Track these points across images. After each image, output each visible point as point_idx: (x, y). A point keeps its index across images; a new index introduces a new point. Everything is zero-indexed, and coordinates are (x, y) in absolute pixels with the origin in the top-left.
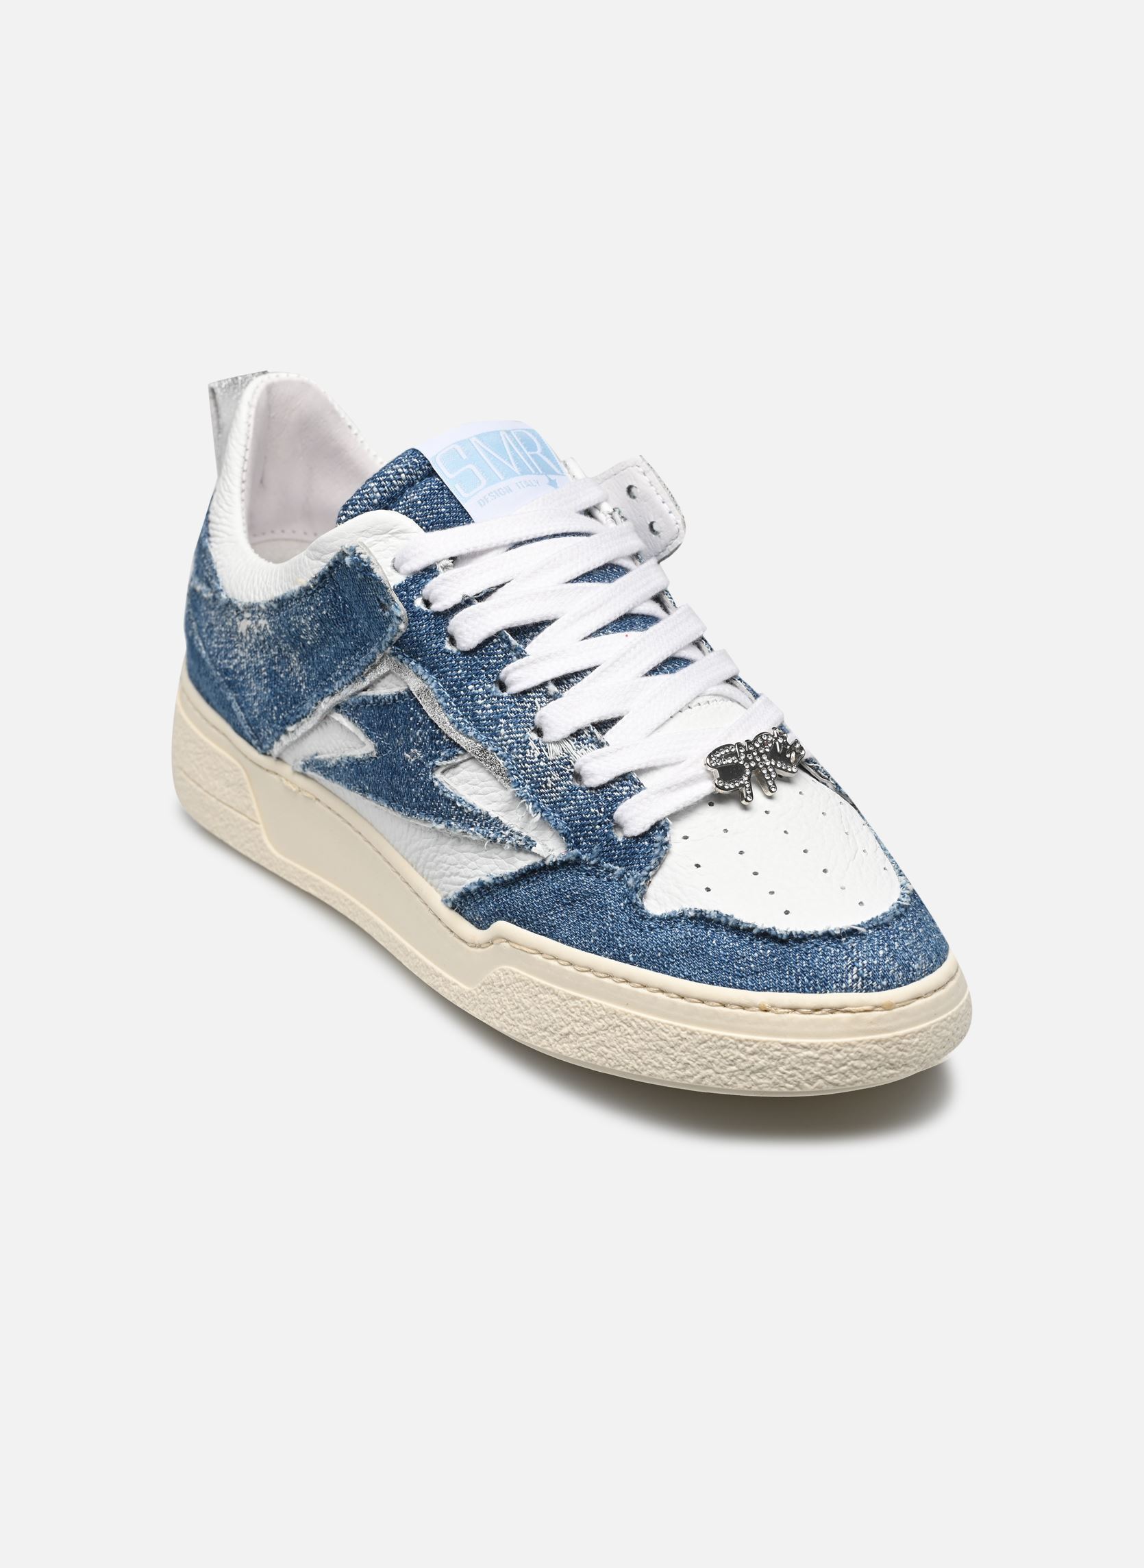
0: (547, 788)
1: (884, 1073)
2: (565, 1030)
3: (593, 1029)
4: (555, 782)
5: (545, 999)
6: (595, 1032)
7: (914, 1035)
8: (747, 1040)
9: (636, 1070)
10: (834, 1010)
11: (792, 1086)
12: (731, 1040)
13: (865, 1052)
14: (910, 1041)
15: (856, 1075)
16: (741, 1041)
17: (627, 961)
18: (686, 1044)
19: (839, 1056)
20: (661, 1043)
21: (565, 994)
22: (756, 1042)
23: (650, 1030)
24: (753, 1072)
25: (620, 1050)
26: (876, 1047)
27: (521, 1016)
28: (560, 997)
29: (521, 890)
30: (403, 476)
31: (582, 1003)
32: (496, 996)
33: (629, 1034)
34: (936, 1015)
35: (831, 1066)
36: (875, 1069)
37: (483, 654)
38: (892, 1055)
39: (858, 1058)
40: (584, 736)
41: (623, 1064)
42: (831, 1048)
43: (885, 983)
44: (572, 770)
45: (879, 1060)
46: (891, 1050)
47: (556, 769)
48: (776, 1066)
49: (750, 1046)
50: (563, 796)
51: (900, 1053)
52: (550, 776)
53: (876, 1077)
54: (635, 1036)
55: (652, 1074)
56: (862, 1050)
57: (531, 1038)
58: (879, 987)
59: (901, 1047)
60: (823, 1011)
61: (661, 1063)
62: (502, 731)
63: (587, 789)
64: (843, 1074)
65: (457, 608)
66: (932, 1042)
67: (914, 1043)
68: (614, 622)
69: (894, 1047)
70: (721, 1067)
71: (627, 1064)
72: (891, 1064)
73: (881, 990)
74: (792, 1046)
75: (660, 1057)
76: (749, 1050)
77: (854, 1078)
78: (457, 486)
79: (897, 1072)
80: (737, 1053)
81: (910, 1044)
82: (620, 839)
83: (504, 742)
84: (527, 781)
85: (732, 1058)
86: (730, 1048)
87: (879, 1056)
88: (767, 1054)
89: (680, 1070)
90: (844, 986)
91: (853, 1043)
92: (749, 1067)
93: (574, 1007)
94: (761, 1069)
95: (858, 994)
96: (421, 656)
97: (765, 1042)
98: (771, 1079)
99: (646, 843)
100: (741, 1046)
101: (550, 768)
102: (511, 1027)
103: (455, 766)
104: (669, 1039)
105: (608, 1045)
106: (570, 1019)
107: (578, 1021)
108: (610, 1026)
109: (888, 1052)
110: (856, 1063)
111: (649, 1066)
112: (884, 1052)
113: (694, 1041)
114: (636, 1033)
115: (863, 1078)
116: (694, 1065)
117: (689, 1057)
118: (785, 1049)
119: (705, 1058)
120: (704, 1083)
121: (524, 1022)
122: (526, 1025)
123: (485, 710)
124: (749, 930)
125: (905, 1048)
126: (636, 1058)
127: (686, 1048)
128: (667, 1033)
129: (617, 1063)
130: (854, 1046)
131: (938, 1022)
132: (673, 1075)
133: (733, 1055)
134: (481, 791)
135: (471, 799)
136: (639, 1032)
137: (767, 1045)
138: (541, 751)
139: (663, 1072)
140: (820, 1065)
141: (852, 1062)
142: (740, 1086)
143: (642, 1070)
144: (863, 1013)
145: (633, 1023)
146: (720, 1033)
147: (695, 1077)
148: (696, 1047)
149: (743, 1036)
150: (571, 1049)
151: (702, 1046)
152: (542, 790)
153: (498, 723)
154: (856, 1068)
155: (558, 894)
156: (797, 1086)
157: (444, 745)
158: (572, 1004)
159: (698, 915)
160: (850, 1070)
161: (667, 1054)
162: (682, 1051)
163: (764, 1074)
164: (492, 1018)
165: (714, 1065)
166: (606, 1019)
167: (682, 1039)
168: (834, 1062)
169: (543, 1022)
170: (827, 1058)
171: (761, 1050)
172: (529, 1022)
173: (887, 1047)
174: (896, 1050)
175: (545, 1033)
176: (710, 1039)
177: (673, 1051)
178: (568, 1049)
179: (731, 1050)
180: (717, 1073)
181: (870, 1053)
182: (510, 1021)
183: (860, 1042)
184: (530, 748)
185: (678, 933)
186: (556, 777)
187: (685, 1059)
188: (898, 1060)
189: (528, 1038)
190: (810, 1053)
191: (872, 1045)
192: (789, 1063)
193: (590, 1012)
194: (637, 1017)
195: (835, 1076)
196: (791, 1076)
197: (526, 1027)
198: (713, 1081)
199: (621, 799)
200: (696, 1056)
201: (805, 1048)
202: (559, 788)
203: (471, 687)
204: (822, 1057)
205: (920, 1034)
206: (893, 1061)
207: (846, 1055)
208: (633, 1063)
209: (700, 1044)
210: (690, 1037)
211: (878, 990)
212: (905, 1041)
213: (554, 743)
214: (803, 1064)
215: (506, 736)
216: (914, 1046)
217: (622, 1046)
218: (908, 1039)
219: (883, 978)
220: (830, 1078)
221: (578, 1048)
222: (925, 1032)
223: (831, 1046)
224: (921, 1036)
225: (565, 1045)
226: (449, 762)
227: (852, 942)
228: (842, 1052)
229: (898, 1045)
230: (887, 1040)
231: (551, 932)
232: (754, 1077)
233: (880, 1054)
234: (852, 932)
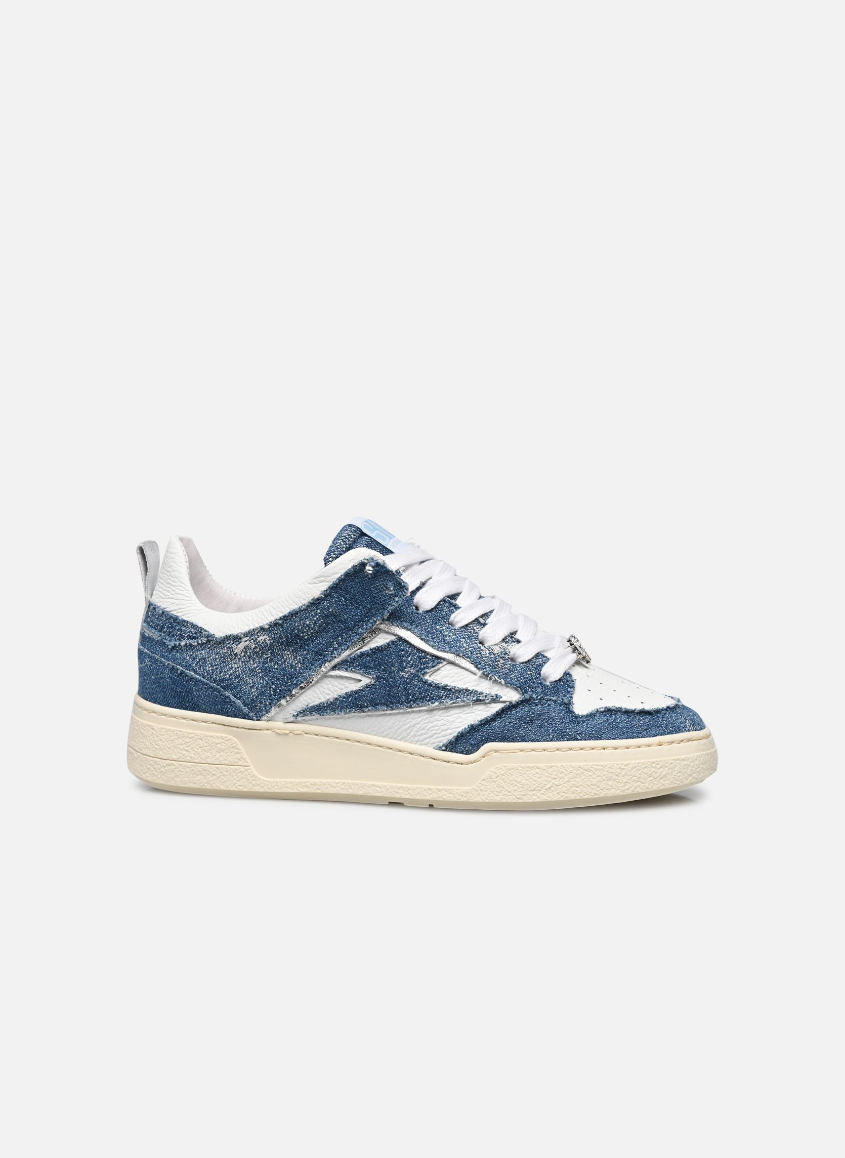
0: (499, 667)
2: (548, 786)
3: (566, 779)
4: (503, 663)
5: (532, 773)
6: (568, 781)
8: (656, 761)
9: (596, 794)
11: (678, 782)
12: (649, 763)
16: (654, 763)
17: (577, 740)
18: (625, 772)
19: (697, 763)
20: (611, 775)
21: (545, 766)
22: (661, 761)
23: (603, 770)
24: (661, 778)
25: (585, 786)
27: (516, 788)
28: (542, 769)
29: (498, 722)
30: (350, 536)
31: (557, 767)
32: (494, 784)
33: (590, 776)
36: (708, 770)
37: (437, 611)
40: (507, 640)
41: (588, 793)
43: (700, 727)
44: (509, 656)
45: (709, 764)
47: (501, 657)
48: (671, 773)
49: (658, 764)
50: (509, 670)
52: (499, 661)
54: (593, 776)
55: (607, 793)
57: (524, 798)
60: (685, 741)
61: (611, 786)
62: (465, 645)
63: (521, 663)
65: (418, 589)
70: (645, 779)
71: (591, 793)
74: (678, 760)
75: (610, 783)
76: (658, 766)
77: (702, 774)
80: (653, 769)
82: (548, 684)
83: (467, 650)
84: (487, 667)
85: (650, 773)
86: (649, 767)
87: (709, 762)
88: (667, 767)
89: (622, 787)
92: (658, 776)
93: (552, 772)
94: (665, 776)
96: (403, 618)
97: (665, 760)
98: (669, 780)
99: (562, 683)
100: (654, 765)
101: (497, 657)
102: (508, 797)
103: (439, 669)
104: (615, 771)
105: (577, 786)
106: (550, 779)
107: (556, 779)
108: (577, 775)
110: (703, 766)
111: (604, 790)
112: (710, 760)
113: (629, 769)
114: (594, 774)
116: (630, 782)
117: (627, 778)
119: (636, 776)
120: (636, 791)
121: (518, 790)
122: (520, 792)
123: (450, 636)
124: (633, 712)
126: (596, 787)
127: (625, 774)
128: (613, 768)
129: (585, 794)
132: (619, 791)
133: (650, 771)
134: (457, 679)
135: (454, 684)
136: (596, 773)
137: (667, 761)
138: (489, 650)
139: (613, 791)
141: (701, 765)
142: (655, 788)
143: (600, 793)
144: (699, 741)
145: (592, 769)
146: (642, 761)
147: (631, 789)
148: (631, 772)
149: (654, 760)
150: (553, 795)
151: (634, 770)
152: (496, 669)
153: (460, 642)
155: (522, 719)
156: (681, 782)
157: (428, 660)
158: (551, 770)
159: (606, 709)
161: (614, 780)
162: (623, 776)
163: (666, 778)
164: (493, 797)
165: (641, 779)
166: (574, 772)
167: (623, 769)
169: (533, 786)
171: (664, 765)
172: (522, 789)
175: (534, 792)
176: (638, 766)
177: (617, 777)
178: (552, 796)
179: (649, 769)
180: (643, 783)
182: (508, 794)
184: (482, 650)
185: (600, 720)
186: (502, 661)
187: (625, 780)
189: (522, 799)
192: (678, 770)
193: (564, 771)
194: (594, 765)
195: (696, 774)
196: (679, 777)
197: (520, 793)
198: (641, 789)
199: (541, 666)
200: (631, 777)
201: (684, 760)
202: (506, 666)
203: (438, 627)
208: (594, 791)
209: (633, 769)
210: (626, 767)
211: (699, 730)
213: (496, 645)
214: (683, 769)
215: (467, 647)
217: (587, 784)
219: (698, 724)
220: (694, 775)
221: (558, 793)
225: (549, 794)
226: (435, 668)
227: (678, 711)
230: (710, 754)
231: (524, 739)
232: (661, 781)
234: (676, 707)
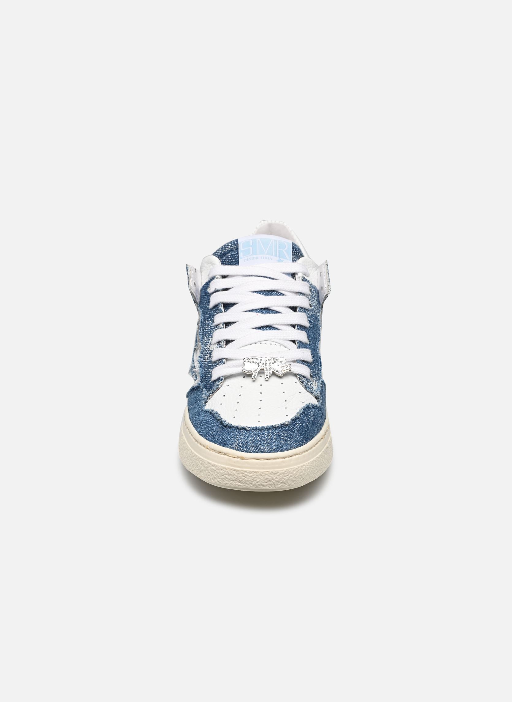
1: (237, 484)
4: (208, 358)
7: (251, 472)
10: (226, 454)
11: (209, 480)
12: (198, 457)
13: (230, 473)
14: (248, 474)
15: (226, 481)
19: (221, 472)
26: (234, 472)
30: (229, 247)
34: (263, 468)
35: (219, 475)
36: (234, 481)
37: (213, 310)
38: (240, 477)
39: (227, 474)
40: (221, 343)
42: (219, 468)
43: (245, 450)
45: (235, 478)
46: (240, 475)
47: (209, 353)
50: (207, 363)
51: (243, 478)
52: (207, 356)
53: (234, 484)
56: (229, 472)
58: (243, 450)
59: (244, 475)
62: (205, 338)
63: (211, 361)
64: (223, 479)
65: (213, 293)
66: (259, 478)
67: (250, 476)
68: (259, 309)
69: (241, 474)
72: (240, 481)
73: (243, 452)
77: (226, 482)
78: (242, 253)
79: (242, 485)
81: (248, 475)
82: (211, 381)
83: (204, 342)
87: (235, 476)
90: (232, 446)
91: (227, 468)
95: (235, 451)
96: (203, 309)
100: (199, 460)
109: (239, 476)
110: (227, 476)
112: (237, 475)
115: (229, 483)
118: (208, 464)
123: (206, 330)
125: (246, 476)
130: (226, 469)
131: (263, 471)
138: (210, 346)
140: (216, 473)
141: (225, 475)
144: (233, 458)
153: (206, 335)
154: (226, 478)
159: (212, 412)
160: (225, 478)
161: (188, 460)
167: (191, 454)
168: (220, 473)
170: (218, 471)
173: (238, 473)
174: (242, 476)
181: (231, 474)
183: (229, 468)
185: (206, 417)
188: (242, 480)
190: (214, 468)
191: (233, 471)
195: (220, 479)
199: (216, 367)
200: (192, 462)
202: (207, 360)
203: (206, 321)
204: (217, 471)
205: (253, 473)
206: (240, 480)
207: (223, 472)
209: (193, 457)
211: (242, 451)
212: (246, 473)
213: (213, 344)
214: (212, 472)
215: (205, 340)
216: (250, 477)
218: (248, 473)
219: (246, 447)
220: (219, 480)
222: (256, 473)
223: (219, 467)
224: (253, 474)
227: (243, 432)
228: (222, 470)
229: (243, 474)
230: (238, 471)
233: (235, 475)
234: (244, 429)
